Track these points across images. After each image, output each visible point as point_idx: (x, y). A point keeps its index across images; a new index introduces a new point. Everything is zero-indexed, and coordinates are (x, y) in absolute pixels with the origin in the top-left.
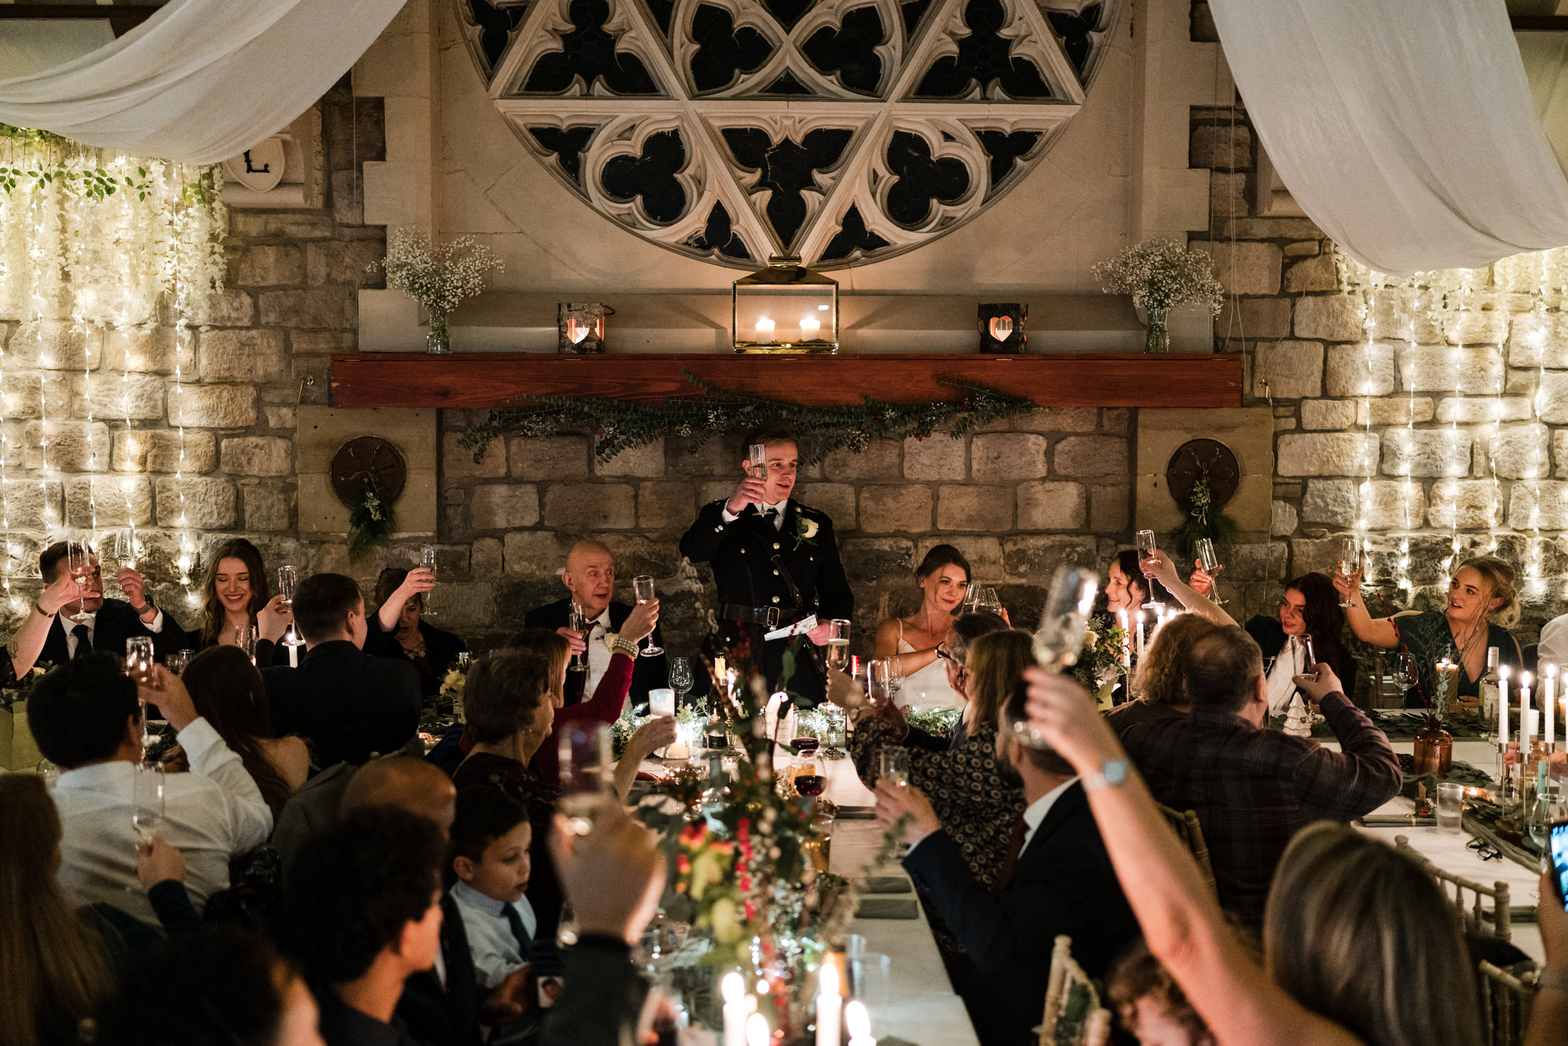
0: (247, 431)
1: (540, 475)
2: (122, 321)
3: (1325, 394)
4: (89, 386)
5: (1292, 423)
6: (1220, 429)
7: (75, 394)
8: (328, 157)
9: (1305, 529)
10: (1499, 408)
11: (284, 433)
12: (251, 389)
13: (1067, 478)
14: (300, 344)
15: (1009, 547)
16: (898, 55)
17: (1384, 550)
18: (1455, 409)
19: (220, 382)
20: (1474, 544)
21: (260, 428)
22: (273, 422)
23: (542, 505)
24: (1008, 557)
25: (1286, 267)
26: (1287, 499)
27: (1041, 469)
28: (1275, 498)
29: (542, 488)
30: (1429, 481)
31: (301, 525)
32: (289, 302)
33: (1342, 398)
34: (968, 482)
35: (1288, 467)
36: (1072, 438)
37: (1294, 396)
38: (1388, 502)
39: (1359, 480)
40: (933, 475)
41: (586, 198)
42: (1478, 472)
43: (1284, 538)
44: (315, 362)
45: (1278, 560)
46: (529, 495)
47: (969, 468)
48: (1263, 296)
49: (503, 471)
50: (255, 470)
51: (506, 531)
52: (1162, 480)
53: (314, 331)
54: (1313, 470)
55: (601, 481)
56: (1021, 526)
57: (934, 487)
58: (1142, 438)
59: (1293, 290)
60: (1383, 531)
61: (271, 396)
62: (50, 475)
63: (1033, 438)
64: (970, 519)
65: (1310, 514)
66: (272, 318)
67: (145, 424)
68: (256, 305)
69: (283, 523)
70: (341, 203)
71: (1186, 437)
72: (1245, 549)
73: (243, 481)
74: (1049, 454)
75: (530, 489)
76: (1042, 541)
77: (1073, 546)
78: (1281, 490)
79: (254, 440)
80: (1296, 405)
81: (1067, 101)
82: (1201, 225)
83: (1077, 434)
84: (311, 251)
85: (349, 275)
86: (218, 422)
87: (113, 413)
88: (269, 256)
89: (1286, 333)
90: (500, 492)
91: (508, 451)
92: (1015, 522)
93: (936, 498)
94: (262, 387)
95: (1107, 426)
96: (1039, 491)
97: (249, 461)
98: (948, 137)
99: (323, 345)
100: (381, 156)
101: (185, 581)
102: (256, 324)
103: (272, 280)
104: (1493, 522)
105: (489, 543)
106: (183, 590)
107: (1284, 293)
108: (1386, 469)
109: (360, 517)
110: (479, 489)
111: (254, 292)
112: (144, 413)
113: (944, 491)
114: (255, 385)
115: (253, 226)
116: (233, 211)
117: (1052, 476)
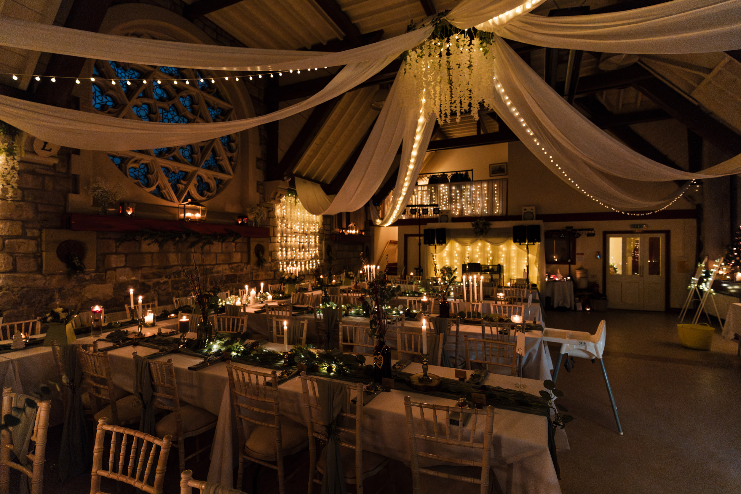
0: (17, 237)
1: (126, 252)
3: (273, 236)
5: (270, 241)
6: (261, 242)
9: (272, 260)
10: (294, 239)
12: (20, 223)
13: (238, 252)
14: (42, 208)
15: (230, 266)
19: (6, 219)
21: (24, 236)
22: (29, 234)
23: (126, 260)
27: (234, 250)
29: (126, 255)
31: (44, 268)
32: (37, 194)
33: (276, 237)
34: (222, 253)
35: (270, 249)
36: (239, 244)
38: (282, 255)
39: (278, 251)
40: (216, 251)
41: (127, 177)
43: (270, 263)
44: (48, 215)
46: (123, 258)
49: (114, 251)
50: (21, 251)
51: (116, 268)
52: (254, 251)
53: (48, 205)
55: (142, 253)
56: (231, 262)
57: (216, 254)
58: (251, 243)
61: (28, 226)
63: (233, 243)
64: (223, 261)
65: (273, 258)
66: (30, 199)
68: (23, 194)
69: (35, 269)
71: (257, 243)
72: (265, 265)
73: (15, 255)
74: (235, 247)
75: (123, 255)
76: (236, 265)
77: (241, 265)
78: (269, 254)
79: (21, 240)
80: (270, 238)
81: (230, 175)
84: (47, 179)
86: (5, 233)
88: (30, 178)
89: (269, 225)
90: (113, 257)
91: (116, 245)
93: (217, 256)
94: (26, 222)
95: (245, 241)
96: (234, 254)
97: (19, 247)
98: (209, 178)
100: (78, 153)
102: (23, 200)
103: (30, 186)
105: (111, 271)
107: (268, 217)
109: (71, 265)
110: (107, 256)
111: (22, 189)
114: (22, 221)
117: (236, 251)
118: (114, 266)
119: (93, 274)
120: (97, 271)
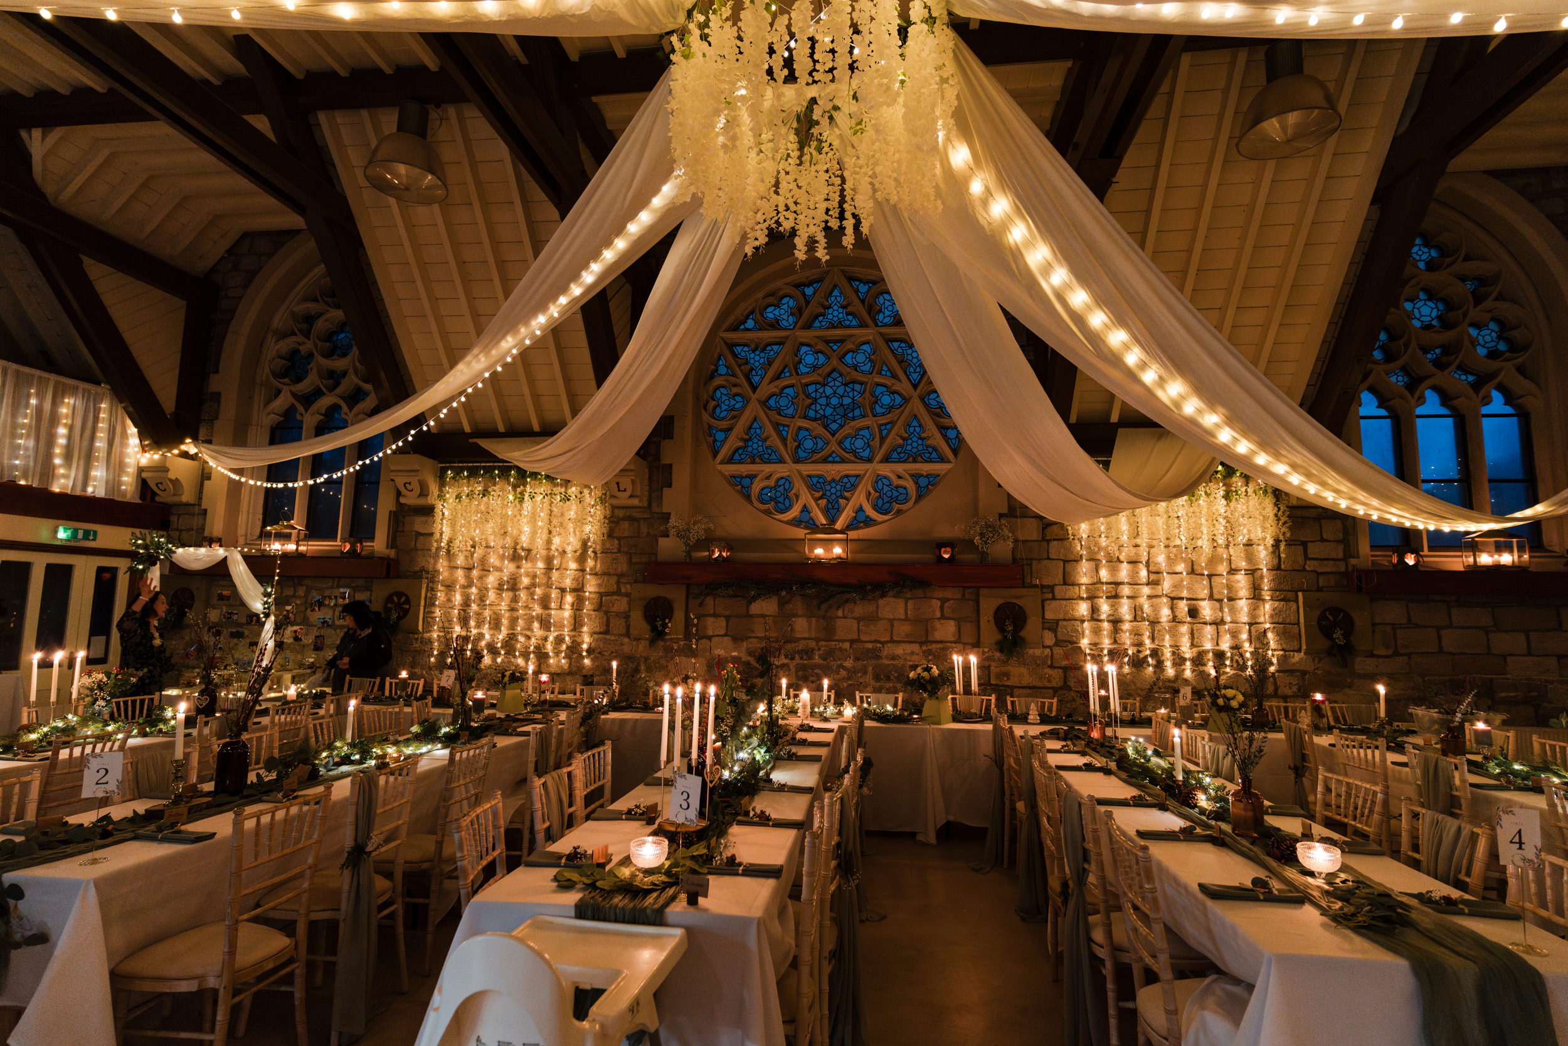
0: (613, 594)
1: (727, 613)
2: (569, 549)
3: (1065, 583)
4: (555, 575)
5: (1050, 596)
6: (1017, 597)
7: (550, 578)
8: (650, 485)
9: (1058, 643)
10: (1146, 590)
11: (627, 595)
12: (616, 577)
13: (950, 619)
14: (635, 559)
15: (924, 648)
16: (878, 444)
17: (1096, 653)
18: (1126, 590)
19: (604, 574)
20: (1139, 651)
21: (618, 593)
22: (623, 590)
23: (727, 626)
24: (924, 652)
25: (1044, 529)
26: (1049, 629)
27: (938, 614)
28: (1044, 629)
29: (728, 618)
30: (1116, 622)
31: (631, 631)
32: (632, 543)
33: (1073, 584)
34: (907, 619)
35: (1049, 615)
36: (951, 601)
37: (1051, 584)
38: (1097, 631)
39: (1083, 621)
40: (891, 617)
41: (751, 502)
42: (1139, 619)
43: (1049, 647)
44: (640, 566)
45: (1047, 657)
46: (723, 622)
47: (906, 613)
48: (1035, 541)
49: (712, 611)
50: (615, 610)
51: (712, 636)
52: (991, 619)
53: (641, 554)
54: (1061, 617)
55: (752, 616)
56: (929, 639)
57: (891, 622)
58: (981, 603)
59: (1047, 539)
60: (1095, 644)
61: (622, 580)
62: (537, 610)
63: (934, 601)
64: (907, 635)
65: (1060, 637)
66: (626, 549)
67: (573, 590)
68: (619, 544)
69: (624, 631)
70: (654, 505)
71: (1000, 601)
72: (1031, 651)
73: (610, 614)
74: (942, 608)
75: (723, 619)
76: (939, 646)
77: (953, 648)
78: (1046, 625)
79: (615, 597)
80: (1051, 588)
81: (949, 462)
82: (1005, 511)
83: (953, 599)
84: (642, 523)
85: (655, 532)
86: (602, 590)
87: (563, 586)
88: (625, 525)
89: (1045, 556)
90: (711, 620)
91: (714, 603)
92: (927, 636)
93: (892, 626)
94: (620, 576)
95: (967, 596)
96: (937, 624)
97: (613, 606)
98: (899, 477)
99: (644, 559)
100: (670, 485)
101: (584, 654)
102: (619, 551)
103: (626, 534)
104: (1147, 642)
105: (705, 641)
106: (583, 657)
107: (1043, 539)
108: (1095, 616)
109: (654, 629)
110: (702, 619)
111: (619, 539)
112: (574, 586)
113: (896, 623)
114: (617, 575)
115: (620, 513)
116: (614, 508)
117: (943, 618)
119: (682, 643)
120: (685, 638)
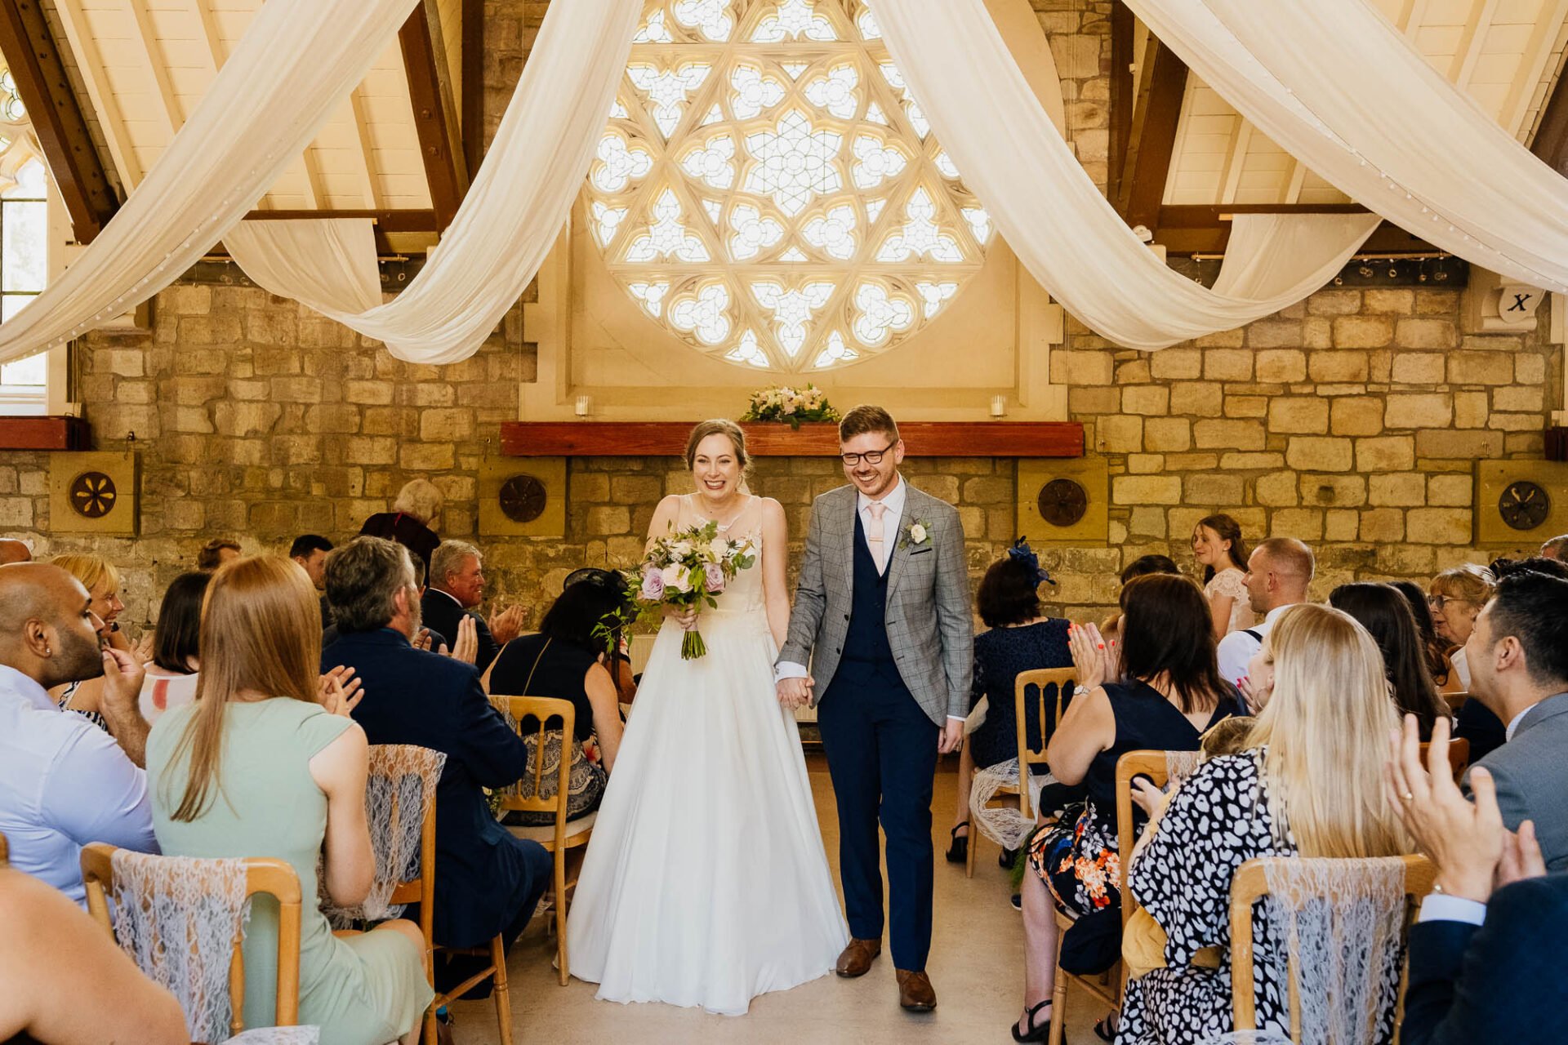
0: (448, 472)
1: (631, 501)
2: (373, 402)
3: (1144, 450)
4: (352, 443)
6: (1074, 472)
7: (343, 448)
9: (1131, 539)
10: (1262, 460)
11: (471, 474)
13: (972, 504)
14: (483, 417)
18: (1232, 461)
19: (432, 442)
21: (456, 470)
22: (464, 467)
23: (632, 520)
25: (1115, 368)
26: (1119, 519)
28: (1110, 518)
29: (632, 508)
31: (481, 532)
32: (475, 392)
33: (1156, 452)
35: (1119, 498)
36: (976, 479)
37: (1123, 451)
39: (1167, 506)
41: (663, 327)
42: (1249, 502)
44: (491, 428)
45: (1113, 559)
46: (624, 513)
48: (1102, 386)
49: (607, 499)
51: (608, 536)
52: (1035, 506)
53: (491, 409)
54: (1136, 501)
58: (1020, 481)
59: (1121, 382)
61: (466, 450)
62: (326, 499)
63: (950, 478)
65: (1134, 529)
66: (465, 402)
67: (386, 467)
68: (456, 391)
69: (469, 530)
70: (510, 330)
71: (1048, 478)
72: (1091, 552)
74: (961, 489)
75: (624, 509)
77: (976, 549)
78: (1115, 513)
79: (451, 477)
80: (1124, 457)
82: (1059, 338)
83: (979, 476)
85: (513, 375)
86: (431, 466)
87: (367, 462)
89: (1115, 409)
90: (605, 512)
91: (611, 485)
94: (459, 444)
95: (999, 470)
97: (449, 491)
98: (896, 287)
99: (497, 418)
102: (455, 405)
103: (466, 377)
105: (597, 543)
107: (1115, 384)
108: (1186, 499)
110: (592, 510)
111: (455, 385)
112: (385, 460)
114: (454, 443)
117: (962, 503)
118: (605, 530)
119: (561, 547)
120: (566, 539)
